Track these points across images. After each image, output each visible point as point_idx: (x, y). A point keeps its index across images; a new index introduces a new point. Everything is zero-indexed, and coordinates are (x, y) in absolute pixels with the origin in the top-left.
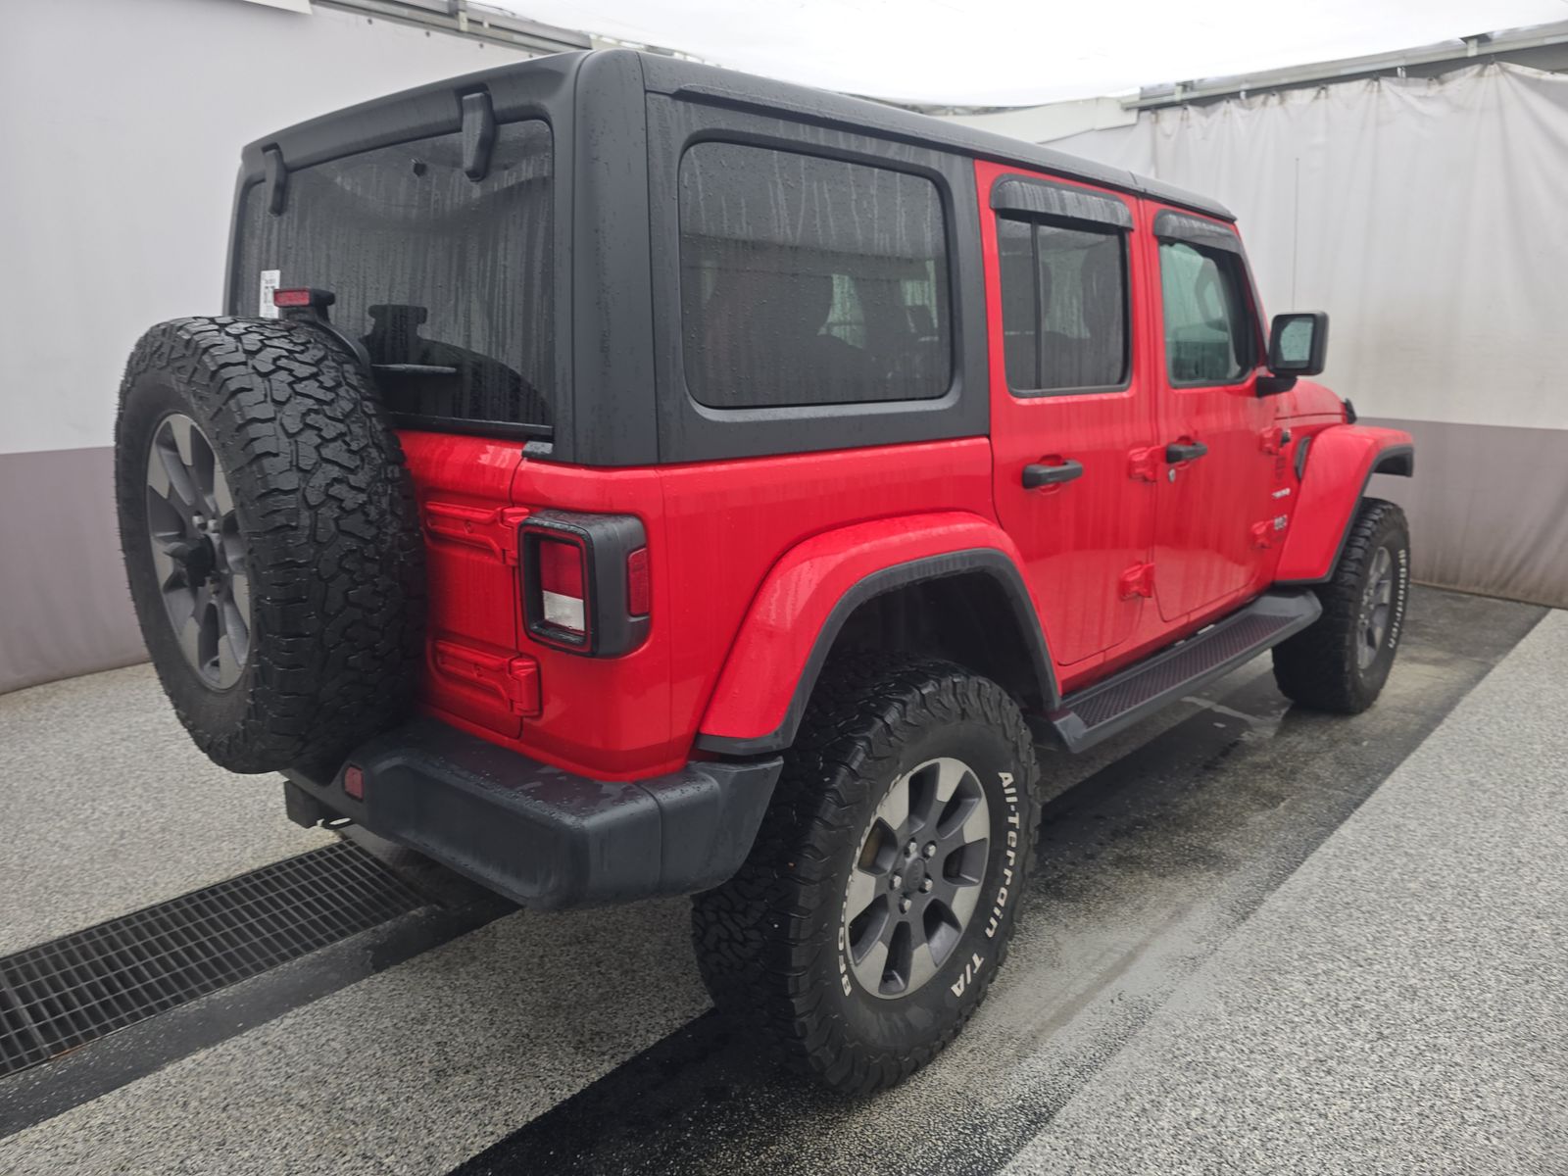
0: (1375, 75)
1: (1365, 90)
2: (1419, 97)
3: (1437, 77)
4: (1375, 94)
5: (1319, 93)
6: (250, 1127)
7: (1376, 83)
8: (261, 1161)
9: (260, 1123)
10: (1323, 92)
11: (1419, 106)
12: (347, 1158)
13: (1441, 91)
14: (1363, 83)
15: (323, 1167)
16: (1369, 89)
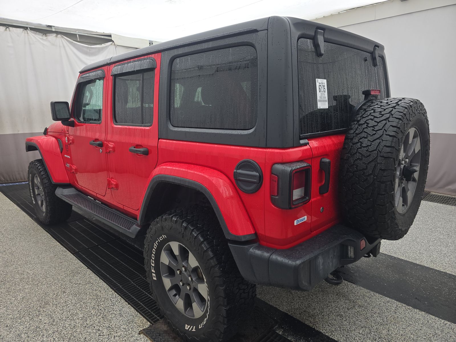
0: (25, 28)
1: (22, 32)
2: (41, 39)
3: (45, 34)
4: (26, 34)
5: (6, 29)
6: (403, 339)
7: (26, 31)
8: (411, 332)
9: (400, 338)
10: (8, 29)
11: (41, 41)
12: (398, 316)
13: (47, 38)
14: (22, 30)
15: (404, 319)
16: (24, 32)
